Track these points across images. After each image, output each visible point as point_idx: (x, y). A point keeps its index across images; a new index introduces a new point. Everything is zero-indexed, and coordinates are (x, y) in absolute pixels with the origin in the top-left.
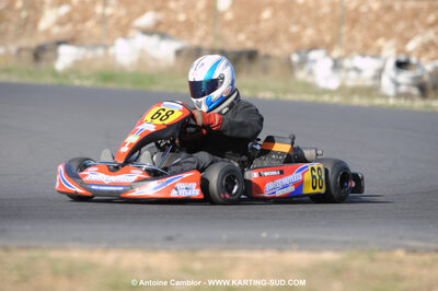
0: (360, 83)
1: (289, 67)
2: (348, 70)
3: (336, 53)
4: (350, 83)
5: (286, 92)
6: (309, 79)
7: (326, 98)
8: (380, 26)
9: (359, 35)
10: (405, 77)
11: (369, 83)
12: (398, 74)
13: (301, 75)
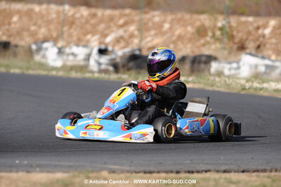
0: (76, 63)
1: (30, 53)
2: (68, 55)
3: (60, 44)
4: (69, 63)
5: (28, 68)
6: (43, 61)
7: (54, 73)
8: (88, 27)
9: (75, 32)
10: (104, 60)
11: (82, 63)
12: (100, 57)
13: (38, 58)
